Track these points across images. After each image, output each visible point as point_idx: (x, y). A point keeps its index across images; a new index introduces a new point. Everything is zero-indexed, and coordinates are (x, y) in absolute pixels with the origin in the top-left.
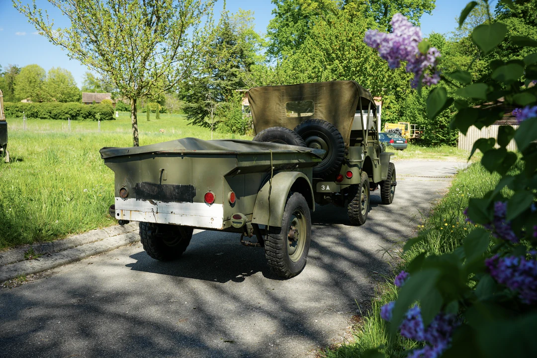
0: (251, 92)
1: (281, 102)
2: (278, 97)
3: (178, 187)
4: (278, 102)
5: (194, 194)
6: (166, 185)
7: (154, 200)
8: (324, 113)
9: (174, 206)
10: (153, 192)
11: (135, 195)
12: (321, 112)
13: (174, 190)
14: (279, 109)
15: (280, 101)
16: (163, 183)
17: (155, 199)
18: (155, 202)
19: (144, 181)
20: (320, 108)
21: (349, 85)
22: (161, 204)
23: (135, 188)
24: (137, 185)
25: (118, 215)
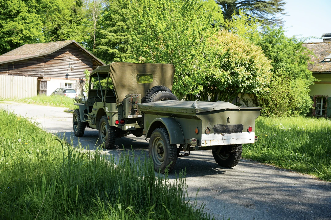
1: (133, 74)
2: (131, 70)
3: (236, 126)
4: (132, 73)
5: (243, 129)
6: (230, 125)
7: (223, 134)
8: (158, 82)
9: (233, 135)
10: (223, 129)
11: (213, 131)
12: (157, 81)
13: (234, 127)
14: (132, 77)
15: (133, 73)
16: (228, 124)
17: (223, 133)
18: (224, 134)
19: (218, 124)
20: (156, 79)
21: (172, 67)
22: (227, 135)
23: (214, 128)
24: (215, 126)
25: (203, 143)
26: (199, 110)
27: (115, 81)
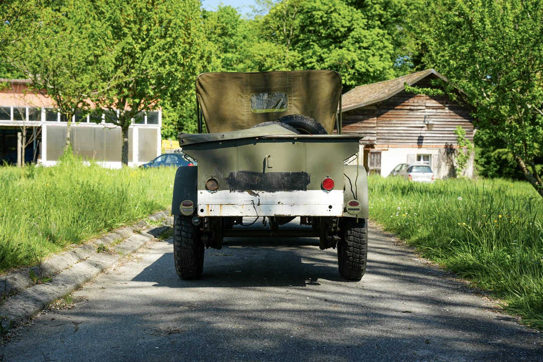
0: (202, 78)
1: (244, 94)
2: (240, 87)
3: (287, 175)
4: (241, 93)
5: (308, 182)
6: (272, 174)
7: (254, 191)
8: (300, 108)
9: (280, 195)
10: (254, 181)
11: (228, 186)
12: (297, 107)
13: (283, 178)
14: (241, 101)
15: (242, 92)
16: (267, 171)
17: (256, 189)
18: (256, 192)
19: (240, 170)
20: (295, 102)
21: (331, 76)
22: (264, 195)
23: (228, 179)
24: (232, 174)
25: (202, 211)
26: (187, 140)
27: (207, 110)
